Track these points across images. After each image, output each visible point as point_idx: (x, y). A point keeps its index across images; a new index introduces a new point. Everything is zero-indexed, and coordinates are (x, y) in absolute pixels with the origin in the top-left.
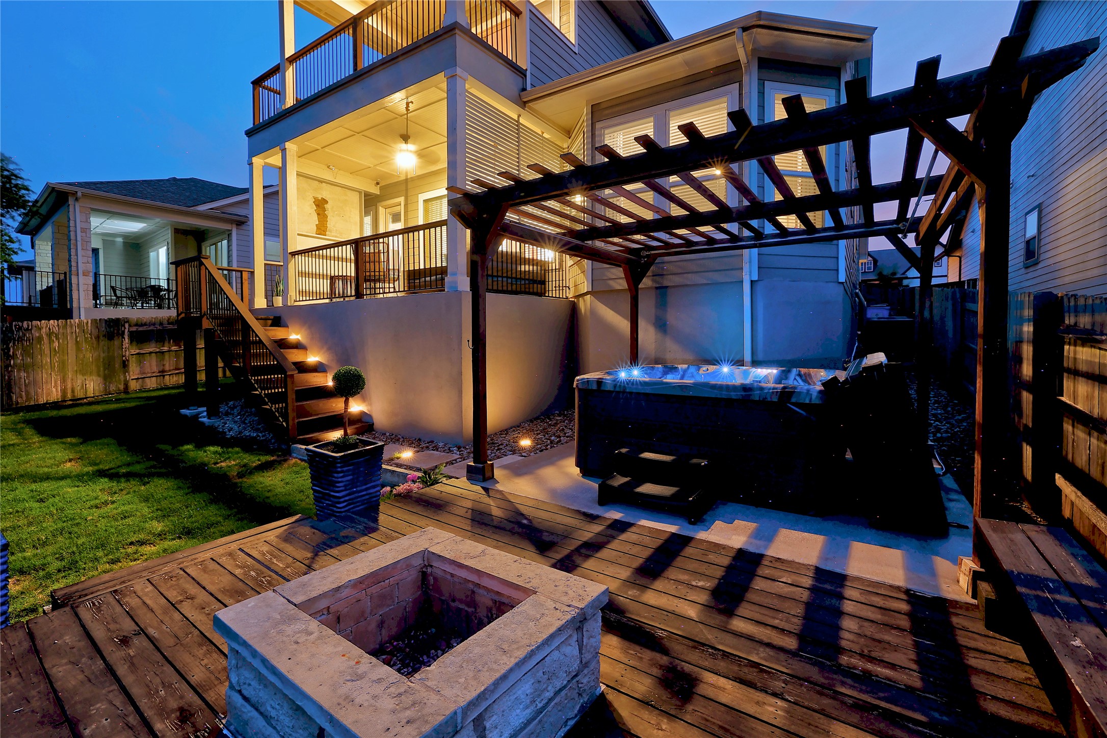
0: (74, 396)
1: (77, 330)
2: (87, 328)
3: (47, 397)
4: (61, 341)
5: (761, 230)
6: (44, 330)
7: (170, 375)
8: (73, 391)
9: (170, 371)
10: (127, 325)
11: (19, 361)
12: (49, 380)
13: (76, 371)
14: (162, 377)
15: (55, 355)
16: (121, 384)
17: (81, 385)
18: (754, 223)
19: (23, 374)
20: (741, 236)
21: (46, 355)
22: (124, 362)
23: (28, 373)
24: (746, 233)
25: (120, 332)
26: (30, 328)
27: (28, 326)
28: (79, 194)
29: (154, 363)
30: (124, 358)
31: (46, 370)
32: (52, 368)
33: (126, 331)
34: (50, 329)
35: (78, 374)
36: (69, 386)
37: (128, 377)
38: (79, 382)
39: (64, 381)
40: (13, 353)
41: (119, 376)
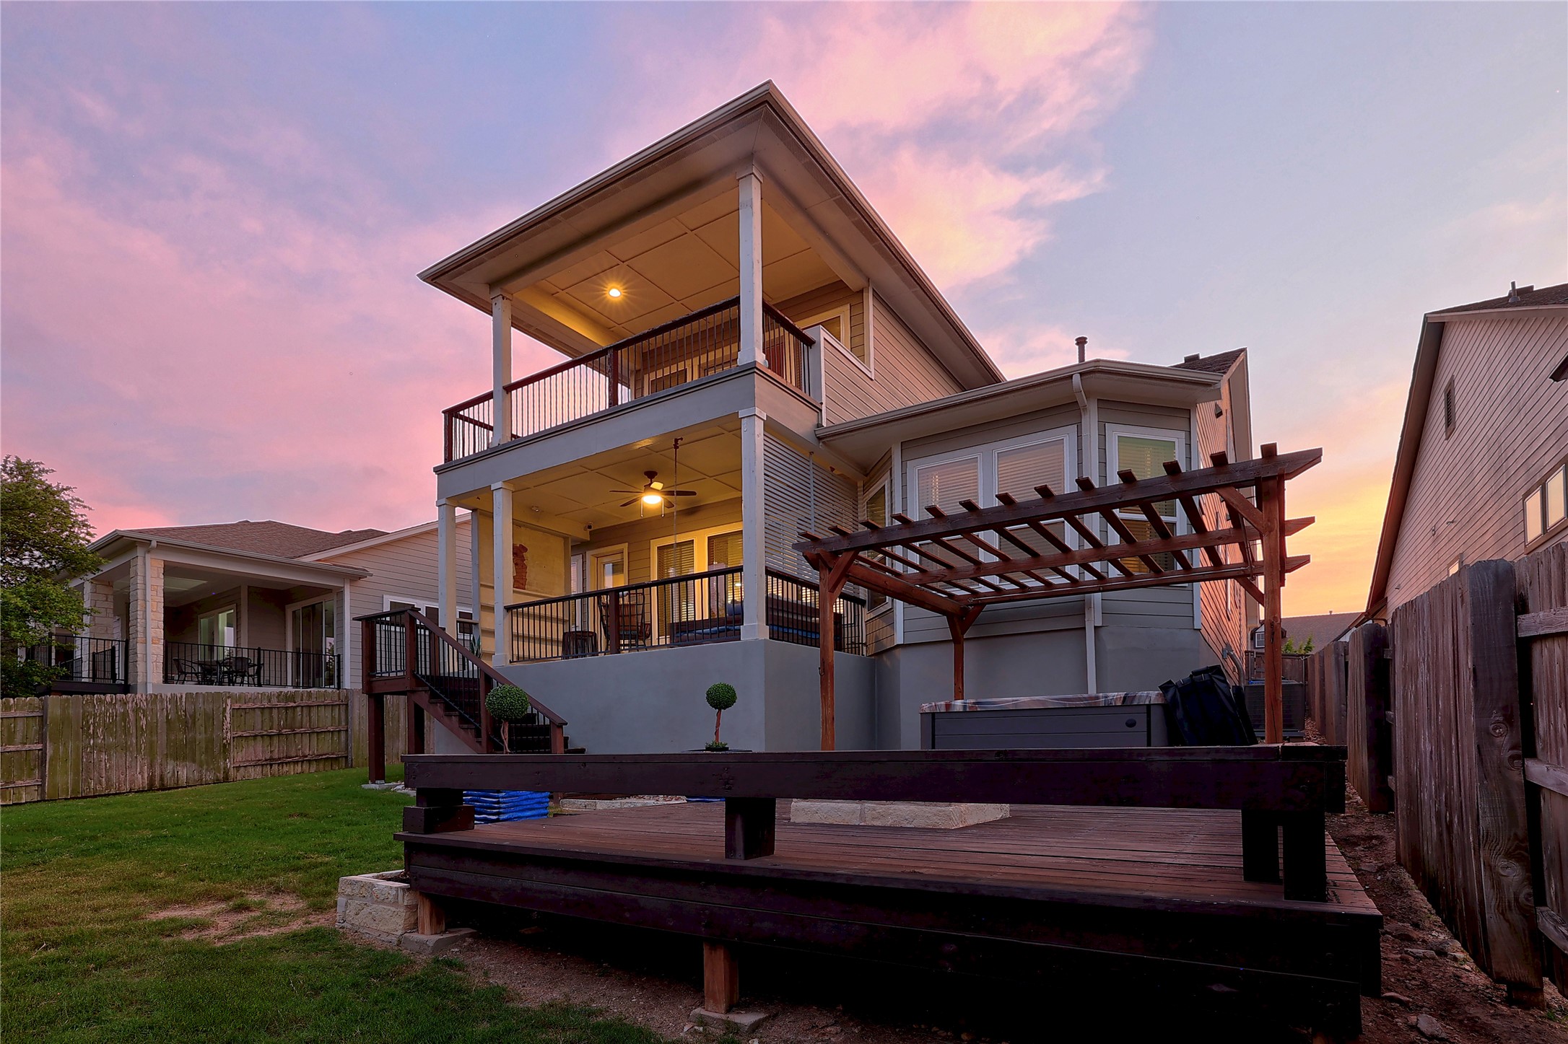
0: (163, 785)
1: (169, 707)
2: (181, 704)
3: (131, 784)
4: (149, 718)
5: (1105, 575)
6: (130, 705)
7: (279, 764)
8: (162, 779)
9: (279, 759)
10: (229, 701)
11: (100, 741)
12: (134, 764)
13: (167, 754)
14: (269, 767)
15: (142, 735)
16: (220, 773)
17: (171, 771)
18: (1097, 566)
19: (103, 756)
20: (1082, 580)
21: (132, 734)
22: (225, 745)
23: (109, 755)
24: (1089, 577)
25: (221, 709)
26: (114, 702)
27: (112, 700)
28: (154, 544)
29: (259, 748)
30: (225, 741)
31: (131, 752)
32: (139, 751)
33: (228, 708)
34: (136, 703)
35: (169, 759)
36: (158, 773)
37: (229, 765)
38: (170, 768)
39: (151, 766)
40: (93, 731)
41: (218, 763)
